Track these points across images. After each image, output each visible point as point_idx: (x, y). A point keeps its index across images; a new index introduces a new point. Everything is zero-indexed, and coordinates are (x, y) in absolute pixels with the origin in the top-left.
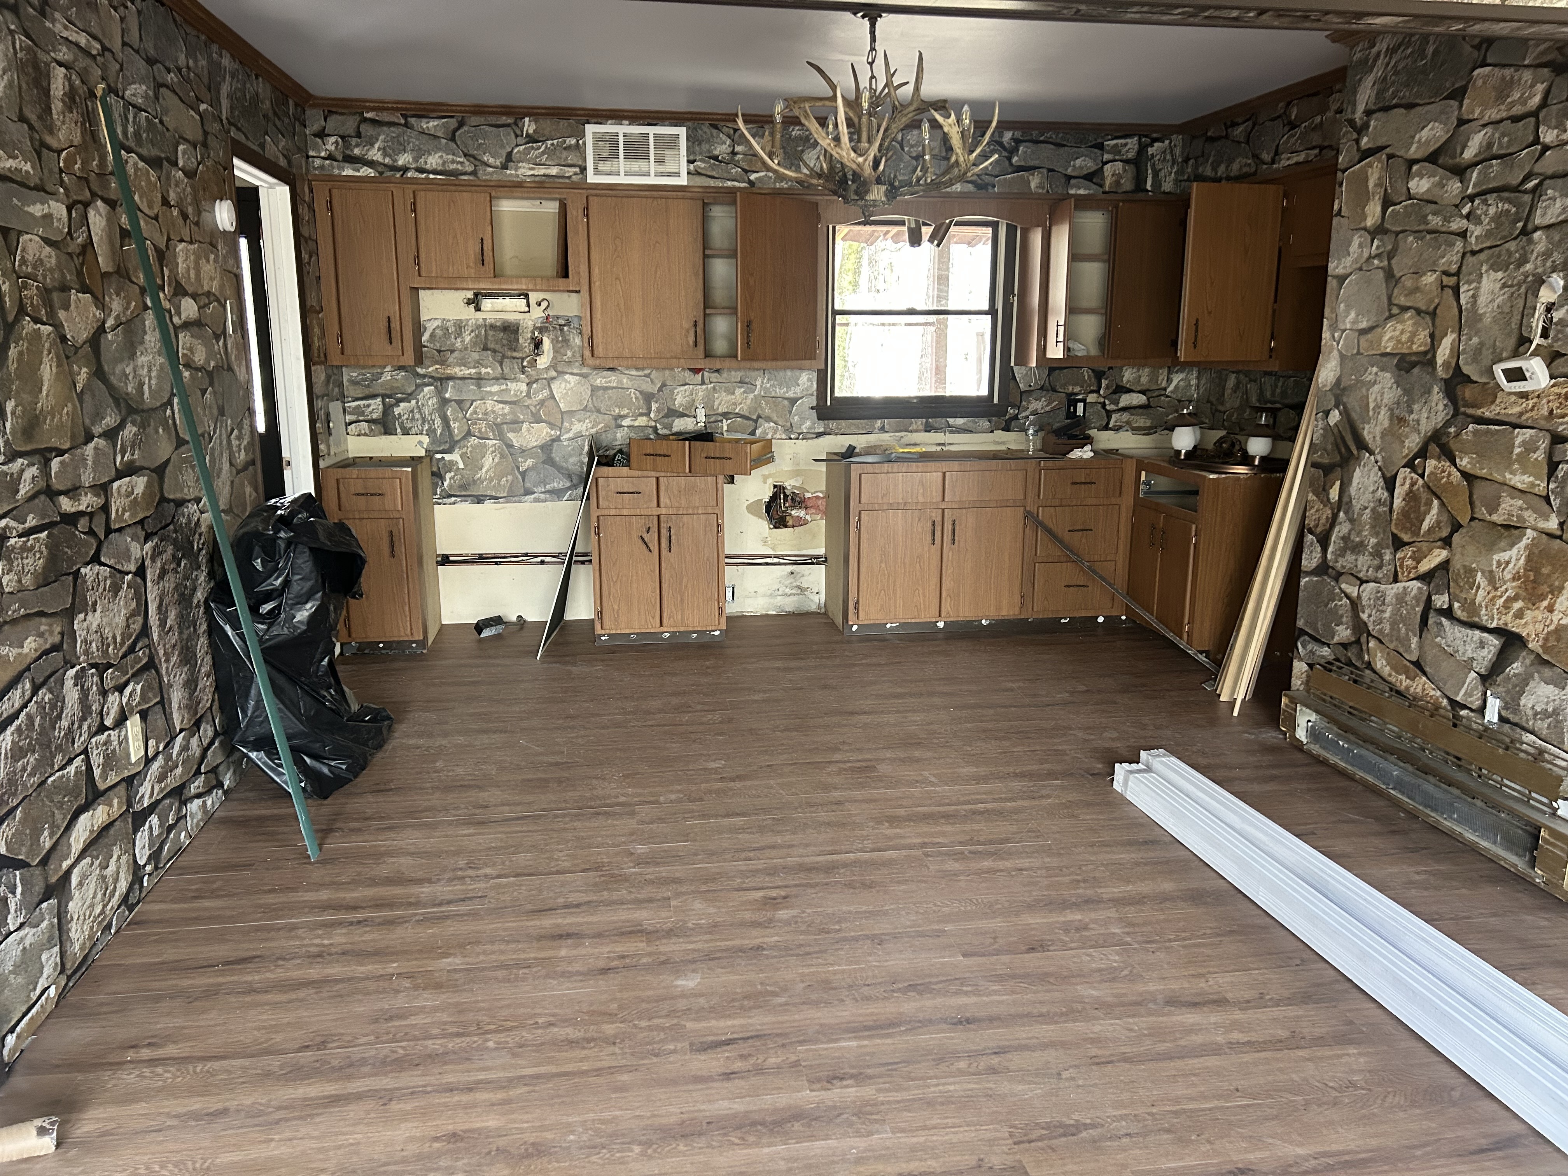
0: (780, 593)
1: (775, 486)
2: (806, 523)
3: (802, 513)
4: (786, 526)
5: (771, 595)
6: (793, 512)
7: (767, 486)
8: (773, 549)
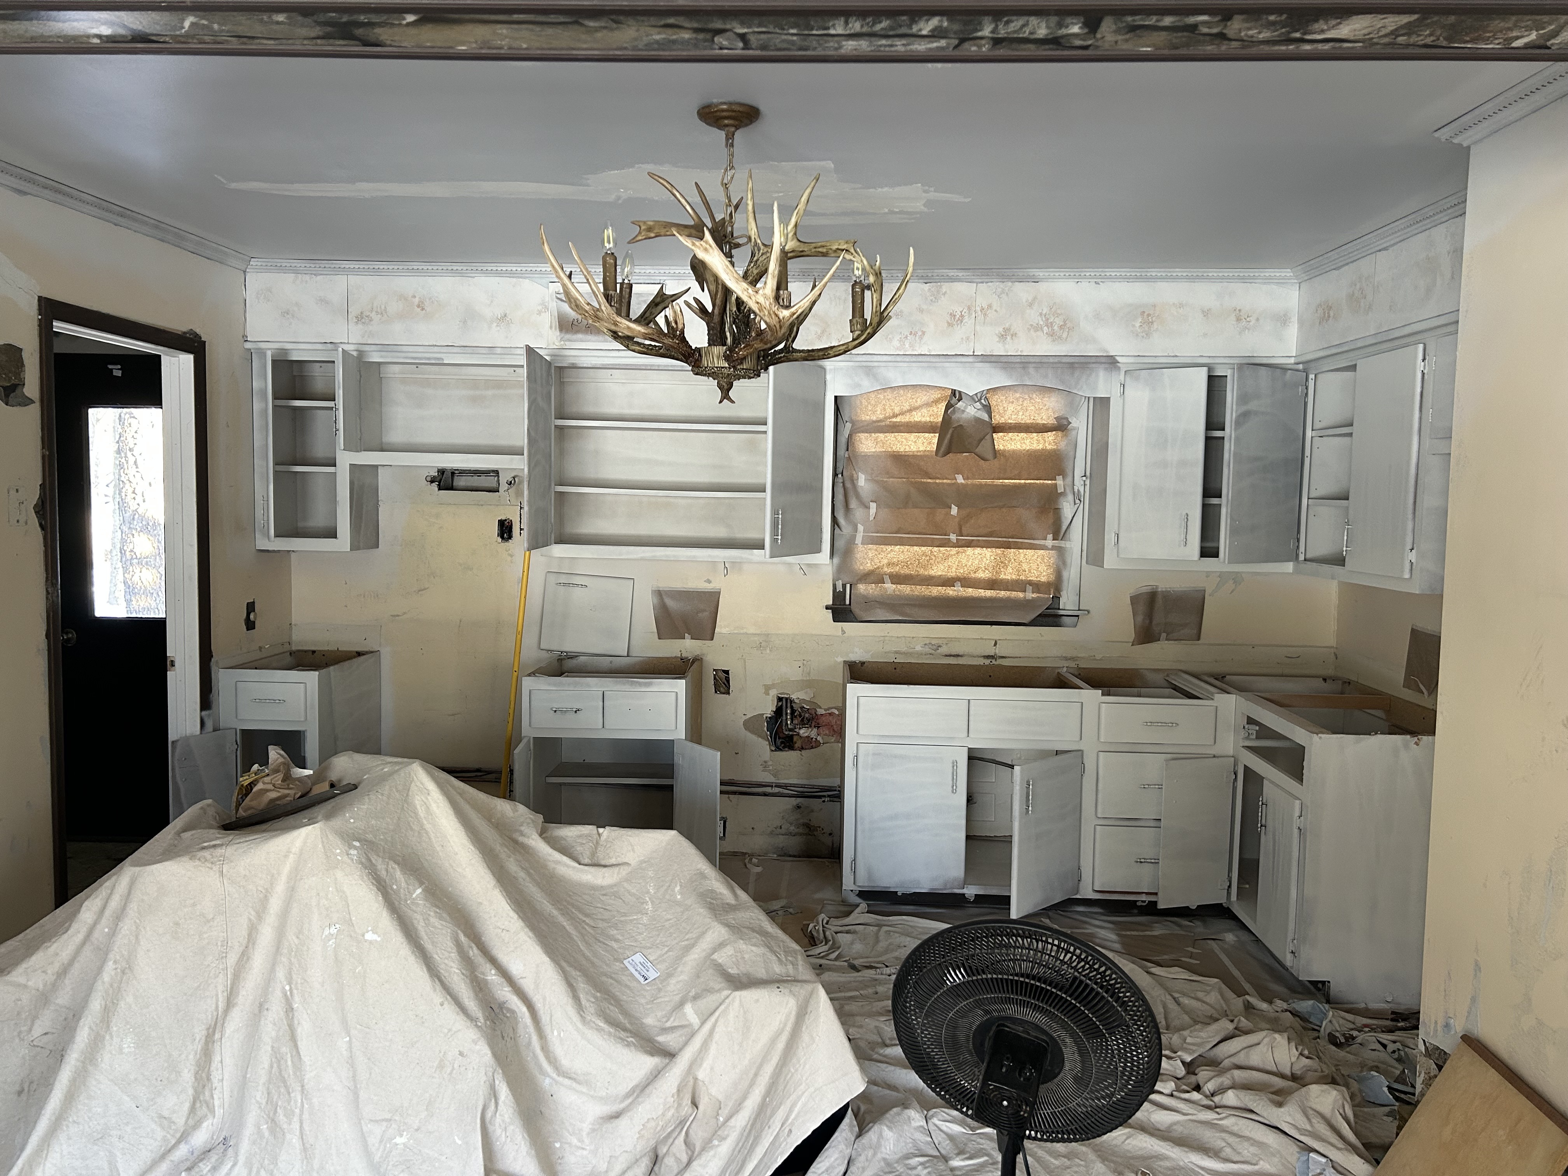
0: (783, 831)
1: (780, 699)
2: (818, 744)
3: (813, 733)
4: (792, 748)
5: (771, 833)
6: (802, 732)
7: (770, 698)
8: (775, 776)
